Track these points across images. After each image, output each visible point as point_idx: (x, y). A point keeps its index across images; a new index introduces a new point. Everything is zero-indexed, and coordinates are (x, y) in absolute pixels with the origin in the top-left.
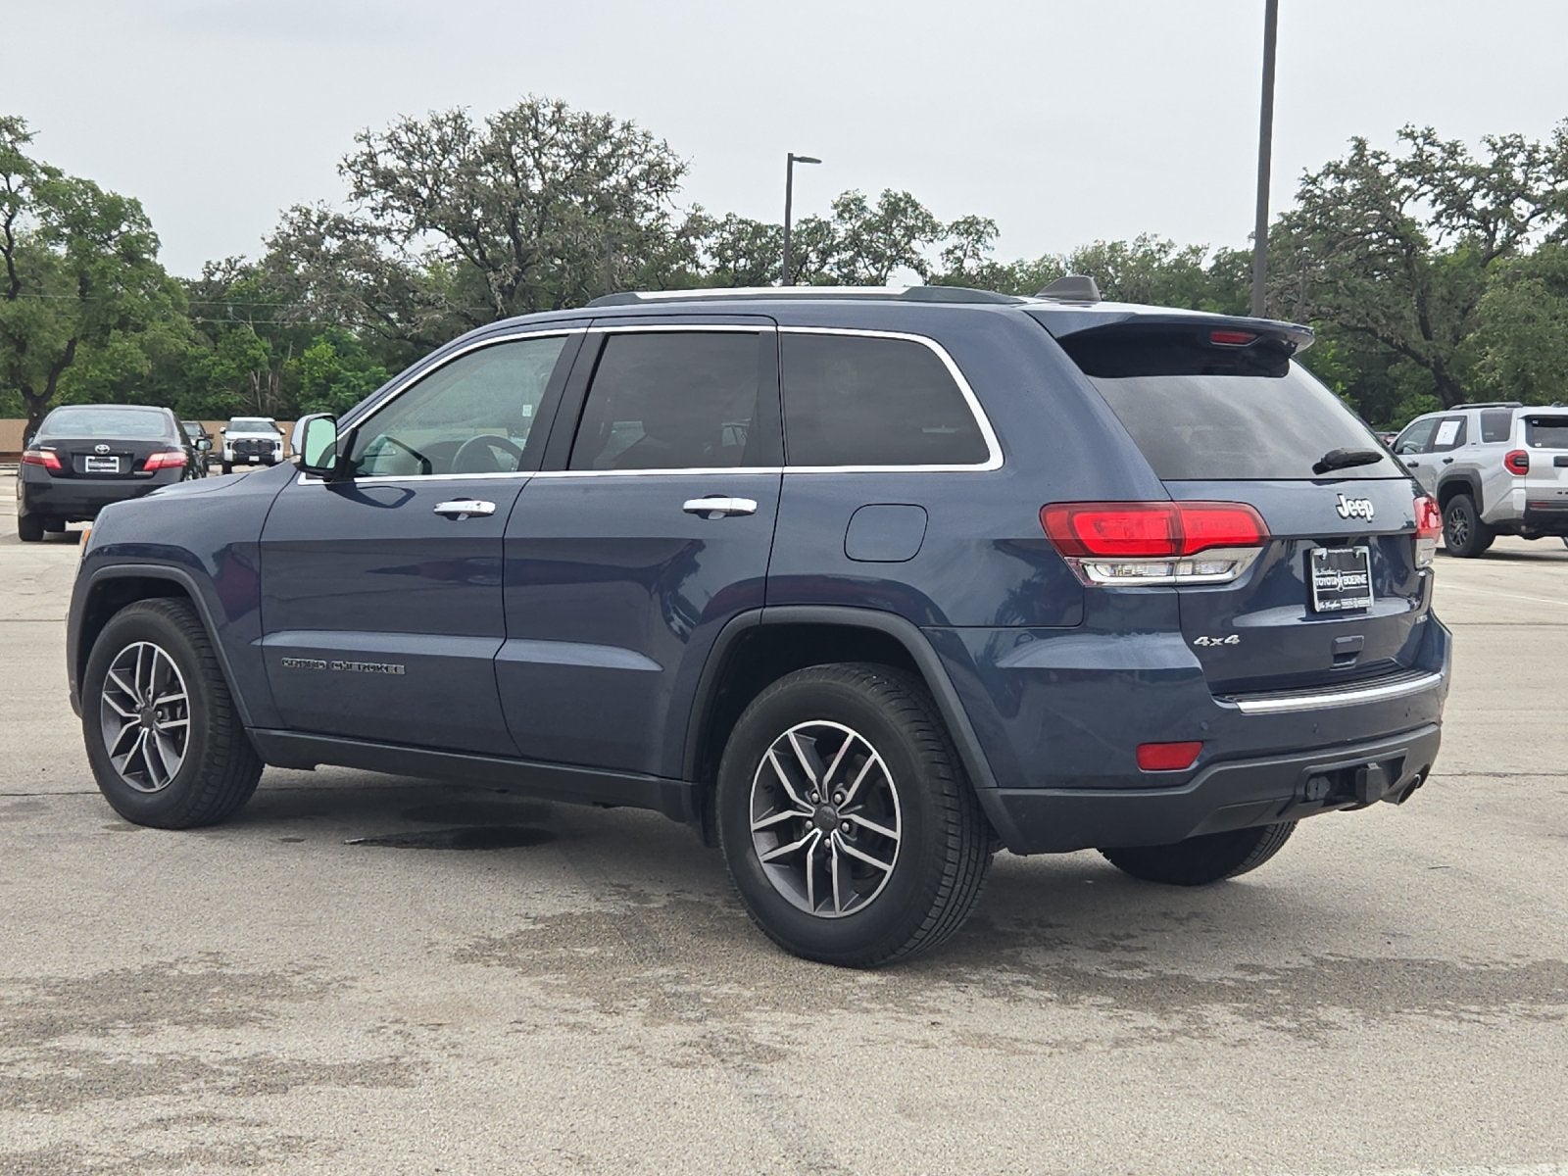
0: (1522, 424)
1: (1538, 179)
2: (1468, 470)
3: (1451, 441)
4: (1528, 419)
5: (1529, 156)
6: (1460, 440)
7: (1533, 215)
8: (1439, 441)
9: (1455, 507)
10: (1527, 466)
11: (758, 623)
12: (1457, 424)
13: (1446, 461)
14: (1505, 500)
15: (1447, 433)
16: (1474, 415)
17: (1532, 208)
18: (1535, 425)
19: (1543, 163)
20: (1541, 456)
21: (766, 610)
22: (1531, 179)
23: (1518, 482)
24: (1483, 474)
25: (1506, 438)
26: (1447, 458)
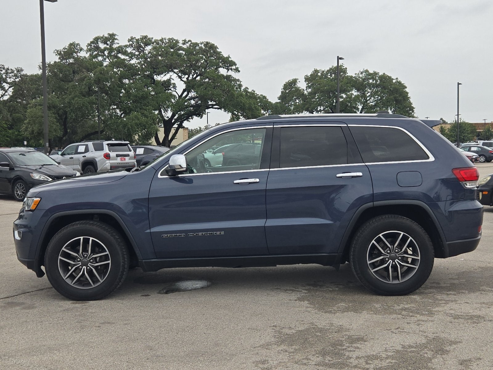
0: (107, 146)
1: (10, 78)
2: (92, 158)
3: (83, 151)
4: (108, 144)
5: (6, 71)
6: (87, 150)
7: (10, 87)
8: (79, 151)
9: (88, 169)
10: (110, 157)
11: (372, 206)
12: (85, 146)
13: (83, 157)
14: (104, 166)
15: (82, 149)
16: (90, 144)
17: (9, 86)
18: (110, 146)
19: (10, 73)
20: (113, 154)
21: (374, 203)
22: (7, 77)
23: (108, 161)
24: (97, 160)
25: (103, 150)
26: (83, 156)
